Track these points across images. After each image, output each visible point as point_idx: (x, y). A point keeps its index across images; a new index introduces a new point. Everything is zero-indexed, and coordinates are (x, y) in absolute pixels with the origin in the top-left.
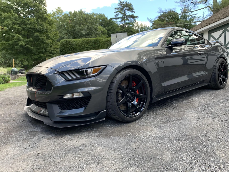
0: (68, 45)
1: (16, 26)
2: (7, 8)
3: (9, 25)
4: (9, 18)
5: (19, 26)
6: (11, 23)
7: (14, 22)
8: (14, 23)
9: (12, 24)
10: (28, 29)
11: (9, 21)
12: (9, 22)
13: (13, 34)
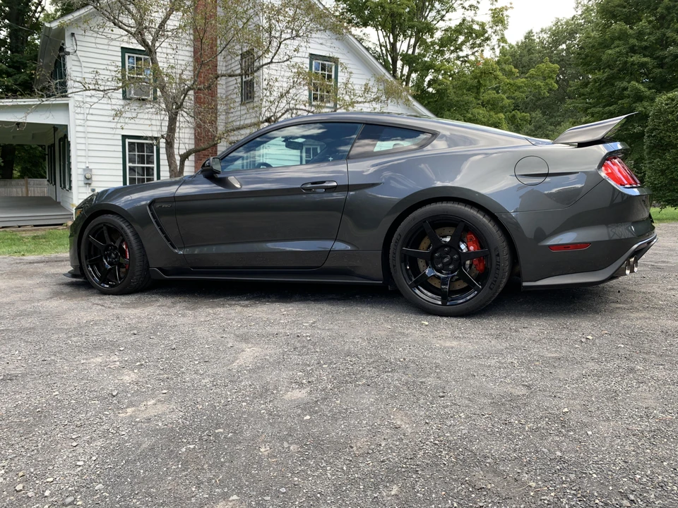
0: (673, 111)
1: (636, 58)
2: (625, 7)
3: (619, 57)
4: (623, 36)
5: (645, 56)
6: (624, 49)
7: (635, 45)
8: (633, 50)
9: (627, 54)
10: (672, 60)
11: (618, 47)
12: (617, 49)
13: (625, 84)
